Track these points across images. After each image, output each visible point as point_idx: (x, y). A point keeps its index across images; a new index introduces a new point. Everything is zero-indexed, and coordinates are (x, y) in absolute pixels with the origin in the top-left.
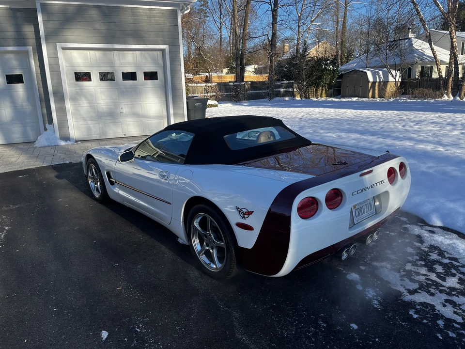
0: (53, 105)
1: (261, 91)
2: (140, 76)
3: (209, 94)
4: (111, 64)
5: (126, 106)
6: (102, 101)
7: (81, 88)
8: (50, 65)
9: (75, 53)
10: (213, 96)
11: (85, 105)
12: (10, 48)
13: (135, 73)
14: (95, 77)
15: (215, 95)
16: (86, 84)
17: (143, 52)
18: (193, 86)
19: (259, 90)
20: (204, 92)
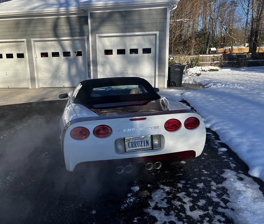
0: (92, 68)
1: (259, 60)
2: (140, 51)
3: (215, 62)
4: (125, 44)
5: (130, 69)
6: (117, 66)
7: (107, 59)
8: (92, 46)
9: (106, 39)
10: (217, 63)
11: (108, 68)
12: (77, 38)
13: (137, 49)
14: (115, 52)
15: (219, 63)
16: (110, 56)
17: (144, 37)
18: (203, 57)
19: (258, 59)
20: (211, 60)
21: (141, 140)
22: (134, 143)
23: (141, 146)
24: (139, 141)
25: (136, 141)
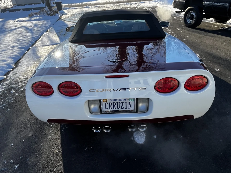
21: (122, 101)
22: (112, 104)
23: (121, 108)
24: (119, 103)
25: (116, 102)
